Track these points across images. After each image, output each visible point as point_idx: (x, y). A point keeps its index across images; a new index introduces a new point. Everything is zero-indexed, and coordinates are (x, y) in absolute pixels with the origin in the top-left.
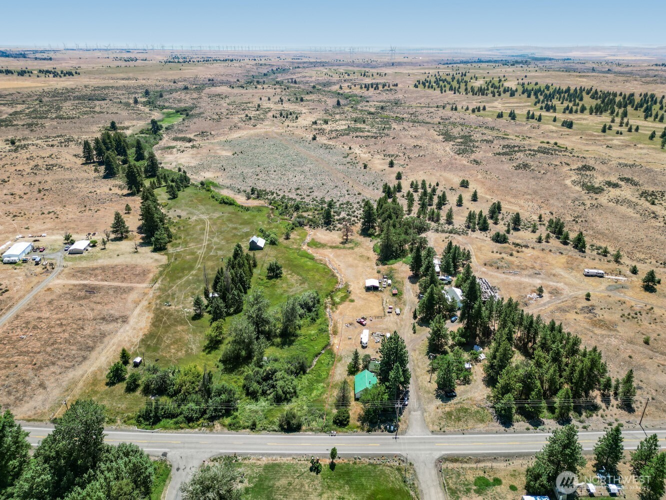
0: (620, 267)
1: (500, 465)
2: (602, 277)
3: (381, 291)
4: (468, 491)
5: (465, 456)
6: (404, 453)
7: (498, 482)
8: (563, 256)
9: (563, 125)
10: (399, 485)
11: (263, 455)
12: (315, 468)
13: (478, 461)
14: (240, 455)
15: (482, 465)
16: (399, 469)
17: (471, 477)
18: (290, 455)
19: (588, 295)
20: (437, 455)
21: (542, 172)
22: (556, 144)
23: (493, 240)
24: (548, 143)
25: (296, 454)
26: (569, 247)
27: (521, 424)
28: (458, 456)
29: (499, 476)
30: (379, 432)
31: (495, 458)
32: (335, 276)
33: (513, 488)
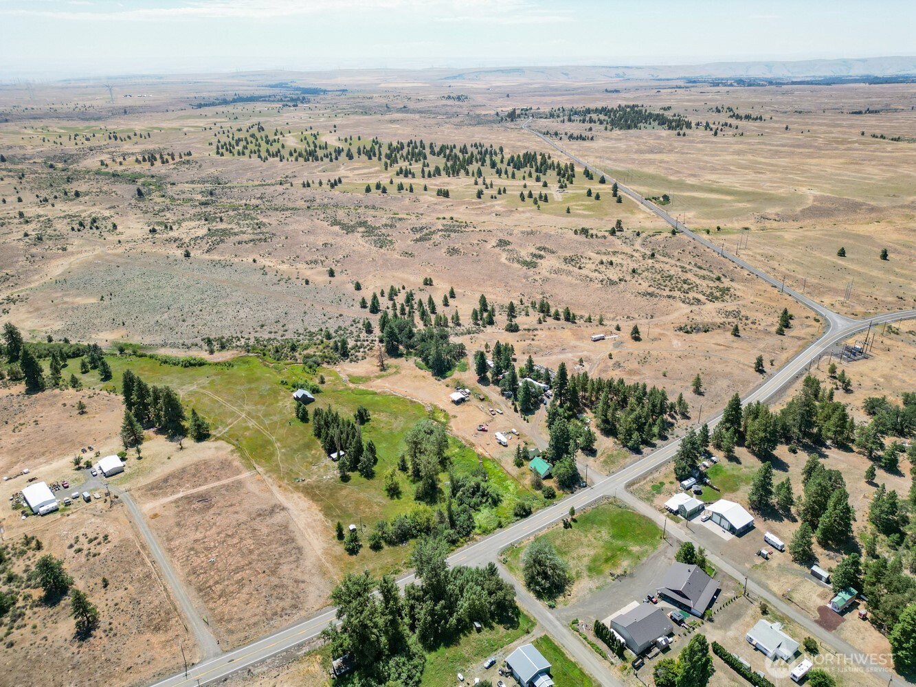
0: (606, 328)
1: (656, 475)
2: (603, 339)
3: (469, 400)
4: (653, 495)
5: (636, 479)
6: (606, 493)
7: (662, 484)
8: (566, 330)
9: (438, 195)
10: (619, 510)
11: (528, 535)
12: (567, 526)
13: (645, 479)
14: (515, 542)
15: (648, 479)
16: (610, 503)
17: (648, 488)
18: (544, 527)
19: (610, 355)
20: (623, 485)
21: (475, 254)
22: (452, 218)
23: (507, 330)
24: (444, 218)
25: (549, 524)
26: (562, 322)
27: (646, 450)
28: (633, 480)
29: (661, 480)
30: (578, 491)
31: (651, 472)
32: (415, 402)
33: (671, 483)
